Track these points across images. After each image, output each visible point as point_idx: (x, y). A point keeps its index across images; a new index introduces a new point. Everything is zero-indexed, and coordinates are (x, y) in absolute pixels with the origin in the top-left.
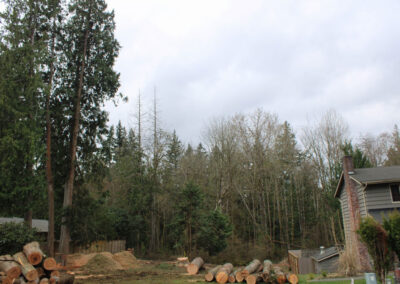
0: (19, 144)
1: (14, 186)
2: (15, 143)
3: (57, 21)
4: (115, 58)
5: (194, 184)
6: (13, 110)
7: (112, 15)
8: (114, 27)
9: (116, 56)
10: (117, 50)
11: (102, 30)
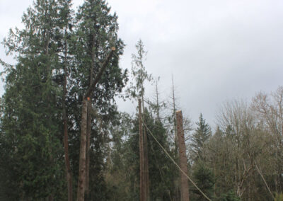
0: (38, 140)
1: (36, 175)
2: (34, 140)
3: (68, 30)
4: (120, 56)
5: (205, 167)
6: (32, 113)
7: (115, 18)
8: (118, 28)
9: (121, 53)
10: (122, 48)
11: (107, 32)
